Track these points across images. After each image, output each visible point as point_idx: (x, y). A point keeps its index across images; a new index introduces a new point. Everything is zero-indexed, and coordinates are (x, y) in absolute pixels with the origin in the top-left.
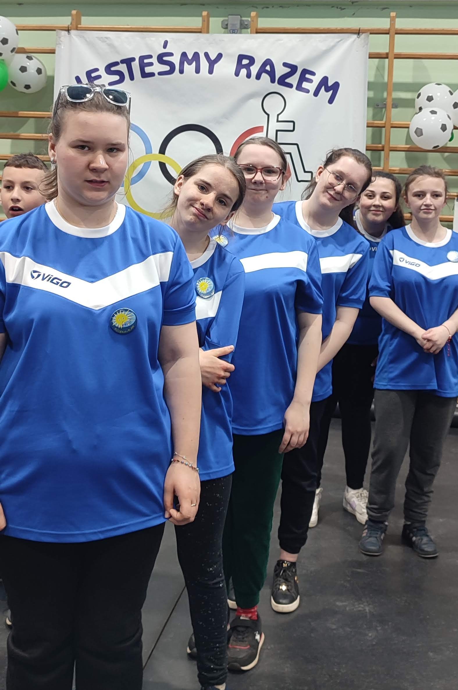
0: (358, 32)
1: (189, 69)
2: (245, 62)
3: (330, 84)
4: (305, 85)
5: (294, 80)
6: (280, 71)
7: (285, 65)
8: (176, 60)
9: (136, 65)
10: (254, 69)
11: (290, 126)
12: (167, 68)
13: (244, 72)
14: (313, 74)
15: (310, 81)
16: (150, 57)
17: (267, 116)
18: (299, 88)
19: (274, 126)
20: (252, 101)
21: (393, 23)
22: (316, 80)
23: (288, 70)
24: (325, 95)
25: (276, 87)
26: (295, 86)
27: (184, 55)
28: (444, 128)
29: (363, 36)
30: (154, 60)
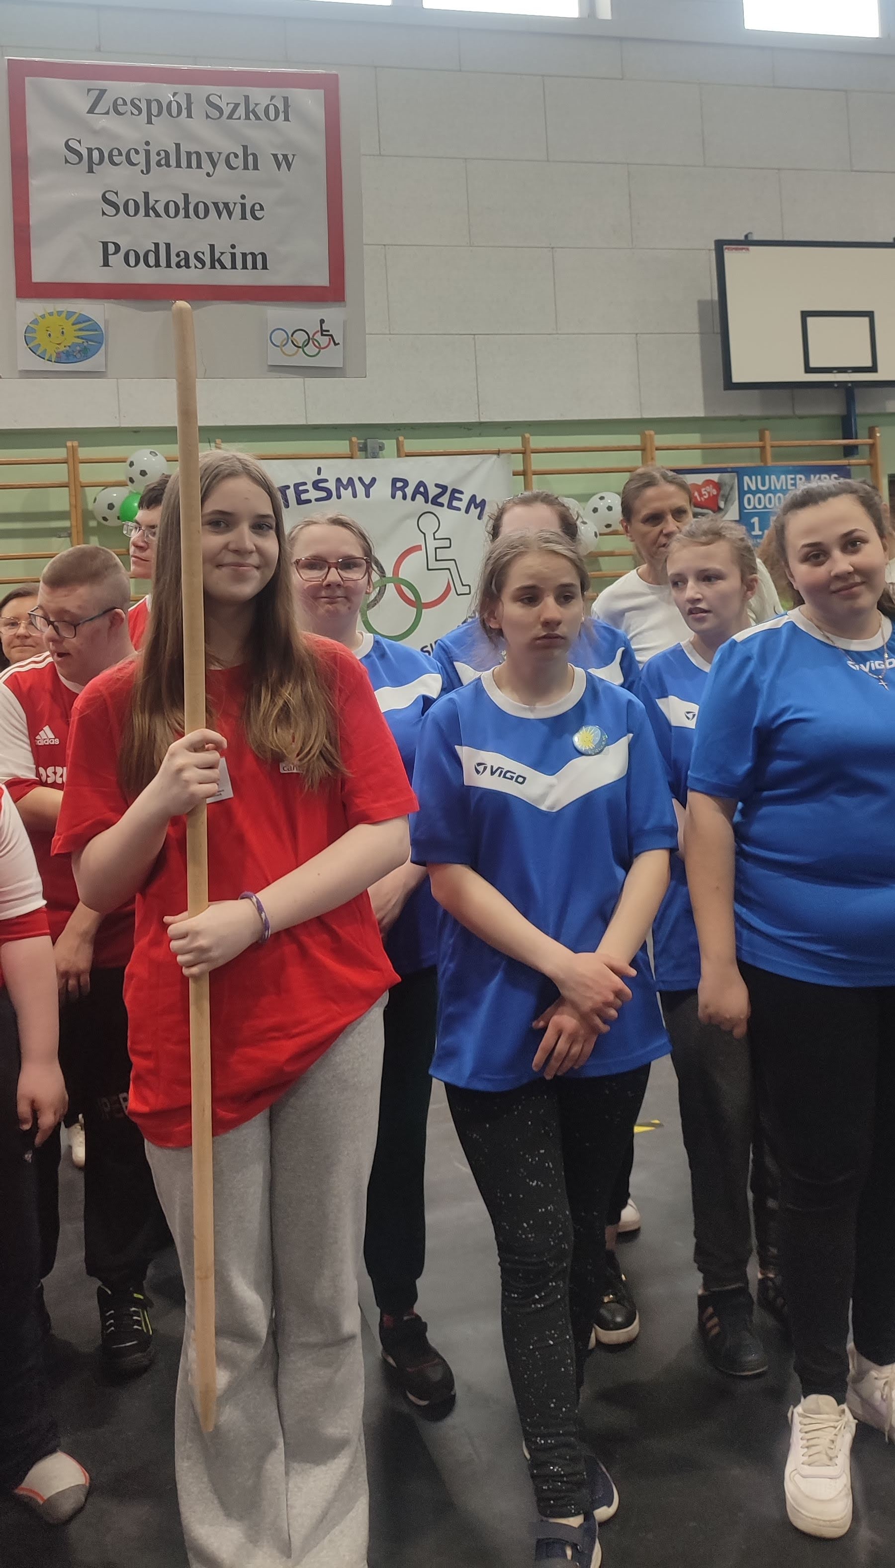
0: (498, 453)
1: (346, 493)
2: (399, 485)
4: (455, 503)
5: (444, 499)
7: (437, 485)
8: (331, 485)
9: (291, 493)
11: (446, 543)
12: (324, 494)
13: (399, 494)
14: (462, 493)
15: (460, 500)
16: (305, 484)
17: (423, 535)
18: (450, 506)
19: (432, 544)
20: (408, 521)
21: (525, 442)
22: (466, 498)
23: (440, 490)
24: (474, 512)
25: (430, 507)
26: (446, 504)
27: (339, 480)
29: (502, 456)
30: (309, 487)
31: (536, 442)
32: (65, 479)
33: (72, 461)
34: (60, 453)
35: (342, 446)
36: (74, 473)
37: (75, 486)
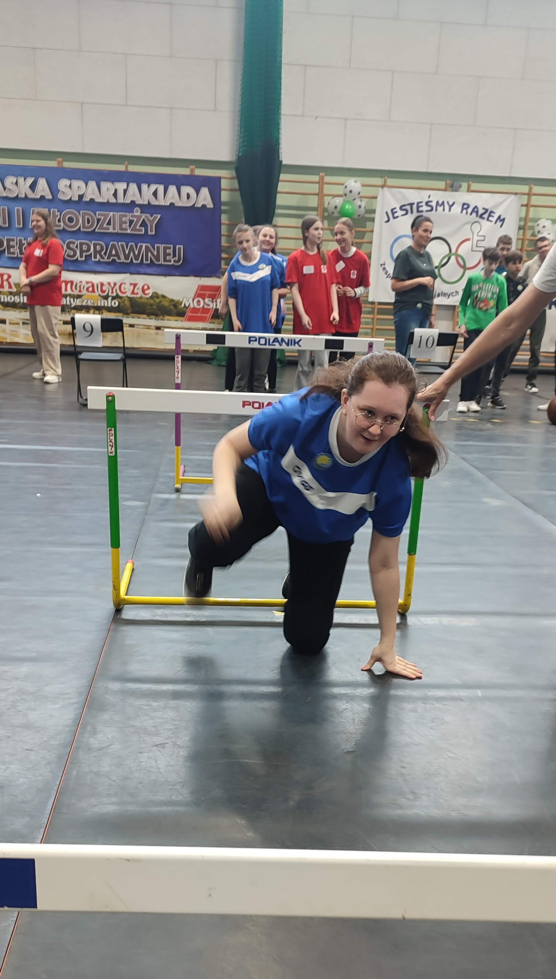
0: (516, 194)
1: (440, 209)
2: (465, 206)
3: (502, 218)
4: (490, 218)
5: (486, 216)
6: (481, 211)
7: (484, 209)
8: (434, 204)
9: (415, 207)
10: (470, 210)
11: (483, 238)
12: (429, 208)
14: (494, 213)
15: (493, 216)
16: (421, 202)
17: (473, 233)
19: (476, 238)
20: (467, 225)
21: (530, 189)
22: (496, 216)
23: (484, 211)
24: (499, 223)
25: (478, 219)
26: (487, 219)
27: (437, 202)
29: (518, 196)
30: (424, 204)
31: (537, 189)
32: (317, 191)
33: (321, 183)
34: (316, 178)
35: (441, 184)
36: (321, 189)
37: (320, 195)
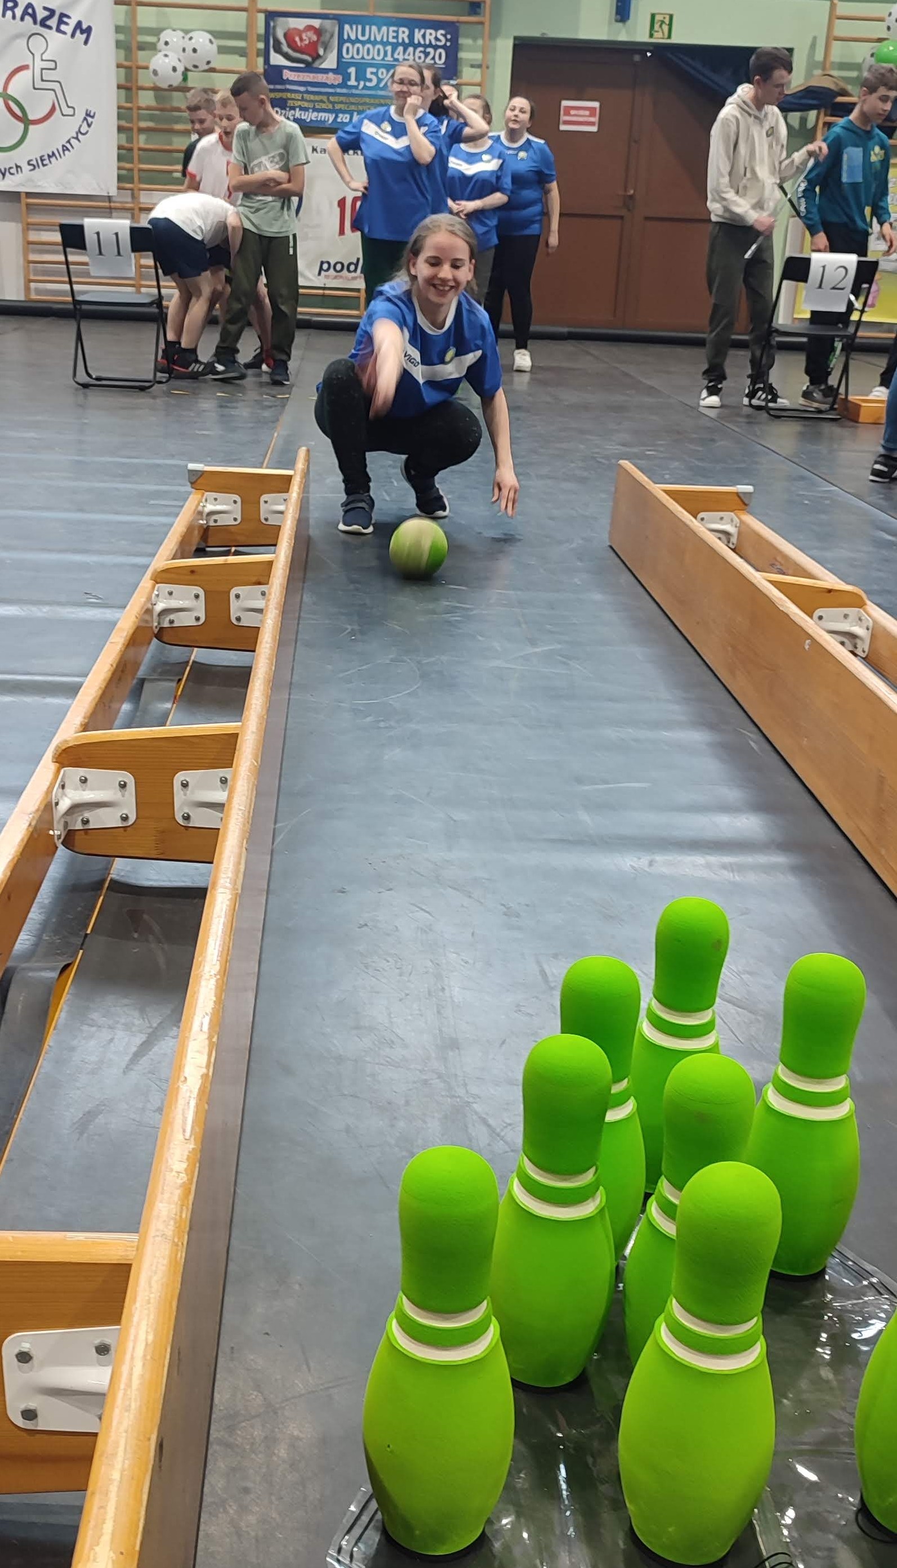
3: (84, 27)
4: (63, 27)
5: (53, 22)
6: (41, 14)
7: (45, 8)
10: (19, 12)
11: (52, 65)
13: (9, 13)
14: (69, 17)
15: (67, 24)
18: (58, 30)
19: (39, 64)
20: (18, 41)
22: (72, 23)
23: (47, 13)
24: (80, 37)
25: (38, 28)
26: (54, 27)
28: (174, 69)
